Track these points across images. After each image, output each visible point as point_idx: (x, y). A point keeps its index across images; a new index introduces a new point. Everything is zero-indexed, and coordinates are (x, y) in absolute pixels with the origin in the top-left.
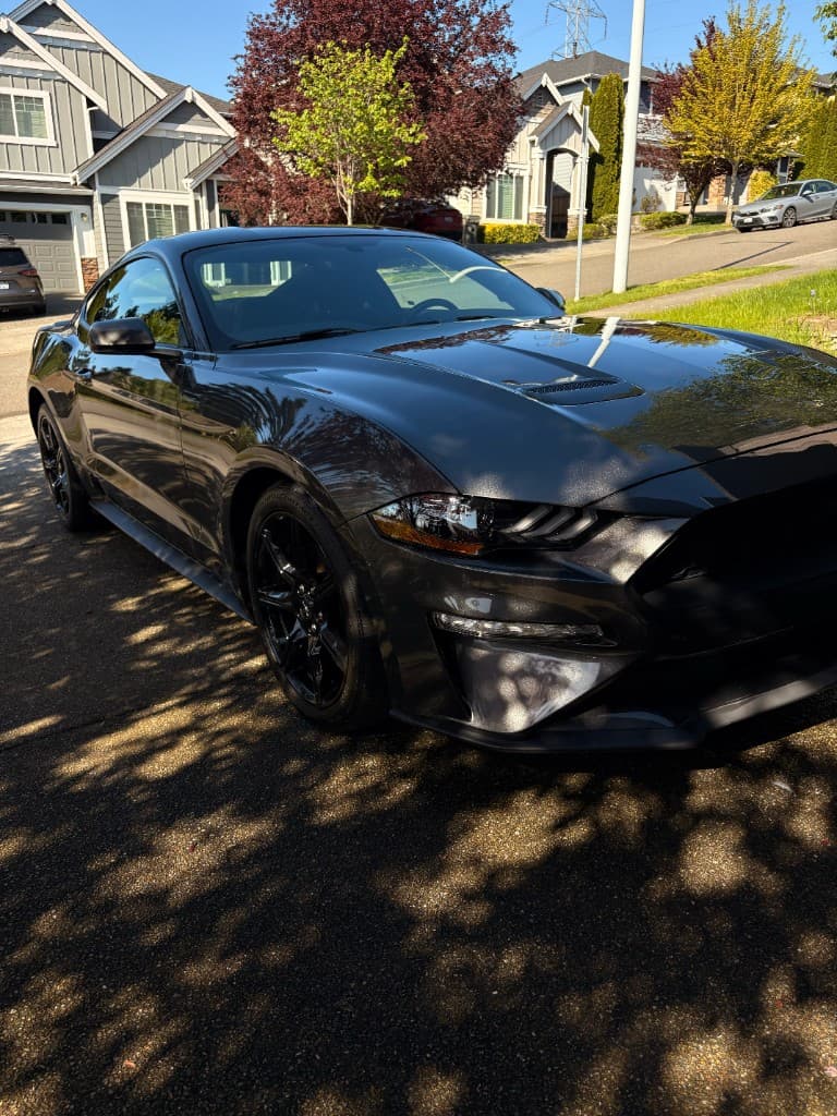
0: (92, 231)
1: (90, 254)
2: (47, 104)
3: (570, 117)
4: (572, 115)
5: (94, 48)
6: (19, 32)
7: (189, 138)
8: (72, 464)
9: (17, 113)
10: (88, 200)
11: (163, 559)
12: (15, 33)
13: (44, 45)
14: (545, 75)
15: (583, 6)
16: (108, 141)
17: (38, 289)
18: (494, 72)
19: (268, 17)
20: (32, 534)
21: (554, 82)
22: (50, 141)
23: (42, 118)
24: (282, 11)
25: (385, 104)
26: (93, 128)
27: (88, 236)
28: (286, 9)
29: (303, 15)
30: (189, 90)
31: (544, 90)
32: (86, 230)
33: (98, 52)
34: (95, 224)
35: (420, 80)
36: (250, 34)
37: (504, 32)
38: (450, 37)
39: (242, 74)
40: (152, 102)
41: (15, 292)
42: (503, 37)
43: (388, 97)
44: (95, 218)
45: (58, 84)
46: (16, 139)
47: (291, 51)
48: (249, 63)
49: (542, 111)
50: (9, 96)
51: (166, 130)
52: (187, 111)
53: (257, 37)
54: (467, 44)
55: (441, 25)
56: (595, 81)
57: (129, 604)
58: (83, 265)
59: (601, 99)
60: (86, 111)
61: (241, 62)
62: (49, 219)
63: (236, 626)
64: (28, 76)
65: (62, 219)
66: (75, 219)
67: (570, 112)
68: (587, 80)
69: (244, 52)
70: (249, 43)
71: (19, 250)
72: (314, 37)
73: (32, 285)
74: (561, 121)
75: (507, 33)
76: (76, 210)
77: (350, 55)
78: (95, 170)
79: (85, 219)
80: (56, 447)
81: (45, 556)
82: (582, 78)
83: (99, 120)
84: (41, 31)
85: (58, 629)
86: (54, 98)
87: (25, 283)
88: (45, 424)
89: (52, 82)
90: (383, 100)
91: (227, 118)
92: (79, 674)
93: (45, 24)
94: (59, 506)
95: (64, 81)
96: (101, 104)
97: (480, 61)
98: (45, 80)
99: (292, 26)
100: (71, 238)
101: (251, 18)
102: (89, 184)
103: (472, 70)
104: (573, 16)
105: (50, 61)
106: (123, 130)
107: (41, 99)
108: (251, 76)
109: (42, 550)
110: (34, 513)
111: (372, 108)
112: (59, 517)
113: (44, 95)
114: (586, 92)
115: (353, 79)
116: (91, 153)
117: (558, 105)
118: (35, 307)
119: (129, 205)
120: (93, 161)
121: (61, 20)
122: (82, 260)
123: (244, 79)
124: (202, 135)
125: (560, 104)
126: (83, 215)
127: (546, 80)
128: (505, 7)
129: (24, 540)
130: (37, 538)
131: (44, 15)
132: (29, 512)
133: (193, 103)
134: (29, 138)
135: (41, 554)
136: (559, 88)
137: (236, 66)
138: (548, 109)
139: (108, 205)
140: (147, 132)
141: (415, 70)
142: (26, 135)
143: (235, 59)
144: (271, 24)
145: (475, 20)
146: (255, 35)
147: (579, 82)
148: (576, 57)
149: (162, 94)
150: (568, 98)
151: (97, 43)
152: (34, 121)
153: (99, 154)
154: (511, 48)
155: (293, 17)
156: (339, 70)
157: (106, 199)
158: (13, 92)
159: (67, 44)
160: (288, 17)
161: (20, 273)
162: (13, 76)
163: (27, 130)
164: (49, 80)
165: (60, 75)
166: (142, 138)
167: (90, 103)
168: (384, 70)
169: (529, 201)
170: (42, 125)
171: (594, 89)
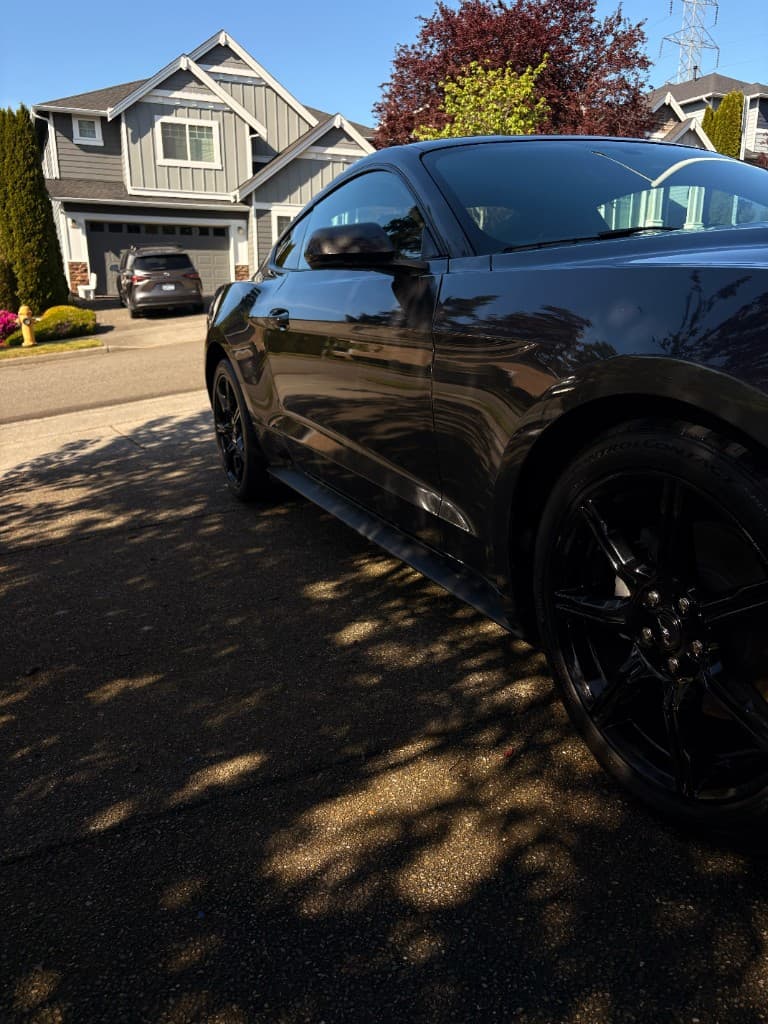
0: (246, 243)
1: (243, 261)
2: (215, 132)
3: (693, 133)
4: (694, 130)
5: (258, 83)
6: (196, 70)
7: (336, 159)
8: (253, 426)
9: (190, 141)
10: (245, 216)
11: (370, 538)
12: (193, 71)
13: (216, 81)
14: (669, 94)
15: (696, 39)
16: (265, 165)
17: (198, 290)
18: (627, 87)
19: (413, 47)
20: (200, 502)
21: (678, 101)
22: (217, 165)
23: (210, 144)
24: (426, 41)
25: (523, 116)
26: (255, 152)
27: (243, 247)
28: (430, 38)
29: (445, 43)
30: (338, 117)
31: (667, 108)
32: (242, 241)
33: (262, 86)
34: (250, 236)
35: (553, 97)
36: (396, 62)
37: (637, 49)
38: (584, 56)
39: (387, 100)
40: (305, 129)
41: (178, 293)
42: (637, 53)
43: (525, 110)
44: (250, 230)
45: (226, 114)
46: (189, 163)
47: (434, 78)
48: (394, 90)
49: (665, 127)
50: (184, 125)
51: (316, 153)
52: (335, 135)
53: (403, 65)
54: (600, 62)
55: (575, 47)
56: (716, 100)
57: (323, 590)
58: (236, 272)
59: (724, 116)
60: (248, 138)
61: (387, 89)
62: (211, 232)
63: (469, 632)
64: (201, 107)
65: (222, 232)
66: (233, 233)
67: (692, 128)
68: (708, 99)
69: (390, 80)
70: (395, 71)
71: (185, 256)
72: (455, 62)
73: (194, 286)
74: (682, 137)
75: (641, 49)
76: (234, 224)
77: (492, 73)
78: (253, 189)
79: (241, 231)
80: (234, 407)
81: (216, 527)
82: (703, 97)
83: (259, 146)
84: (215, 69)
85: (240, 619)
86: (222, 127)
87: (188, 284)
88: (223, 383)
89: (221, 113)
90: (521, 113)
91: (370, 141)
92: (276, 688)
93: (218, 63)
94: (230, 474)
95: (231, 111)
96: (262, 132)
97: (612, 77)
98: (216, 111)
99: (435, 52)
100: (228, 248)
101: (398, 49)
102: (247, 201)
103: (604, 85)
104: (687, 48)
105: (221, 94)
106: (279, 155)
107: (211, 128)
108: (395, 101)
109: (213, 520)
110: (199, 481)
111: (510, 121)
112: (230, 484)
113: (214, 124)
114: (708, 109)
115: (493, 94)
116: (250, 175)
117: (680, 121)
118: (195, 305)
119: (280, 218)
120: (251, 181)
121: (232, 59)
122: (236, 267)
123: (388, 105)
124: (347, 156)
125: (683, 120)
126: (240, 228)
127: (669, 99)
128: (639, 26)
129: (192, 509)
130: (206, 508)
131: (217, 54)
132: (195, 480)
133: (341, 128)
134: (199, 163)
135: (212, 525)
136: (682, 107)
137: (383, 93)
138: (670, 125)
139: (262, 219)
140: (300, 155)
141: (549, 88)
142: (197, 160)
143: (381, 86)
144: (417, 53)
145: (610, 39)
146: (401, 63)
147: (701, 101)
148: (696, 80)
149: (314, 122)
150: (690, 115)
151: (261, 79)
152: (204, 147)
153: (257, 175)
154: (644, 63)
155: (436, 46)
156: (480, 89)
157: (260, 214)
158: (187, 122)
159: (236, 79)
160: (432, 47)
161: (185, 276)
162: (189, 108)
163: (197, 156)
164: (218, 111)
165: (228, 106)
166: (295, 160)
167: (252, 131)
168: (524, 85)
169: (646, 215)
170: (211, 151)
171: (715, 107)
